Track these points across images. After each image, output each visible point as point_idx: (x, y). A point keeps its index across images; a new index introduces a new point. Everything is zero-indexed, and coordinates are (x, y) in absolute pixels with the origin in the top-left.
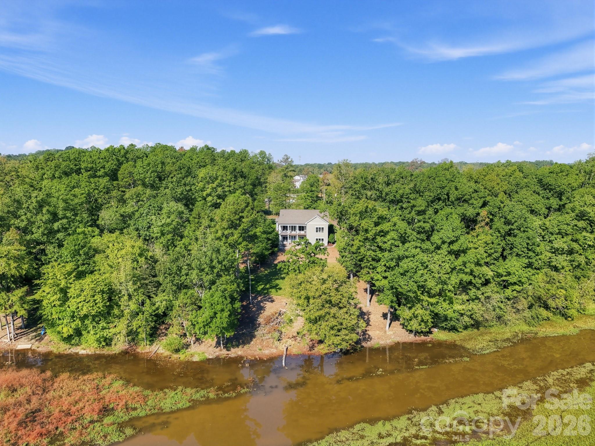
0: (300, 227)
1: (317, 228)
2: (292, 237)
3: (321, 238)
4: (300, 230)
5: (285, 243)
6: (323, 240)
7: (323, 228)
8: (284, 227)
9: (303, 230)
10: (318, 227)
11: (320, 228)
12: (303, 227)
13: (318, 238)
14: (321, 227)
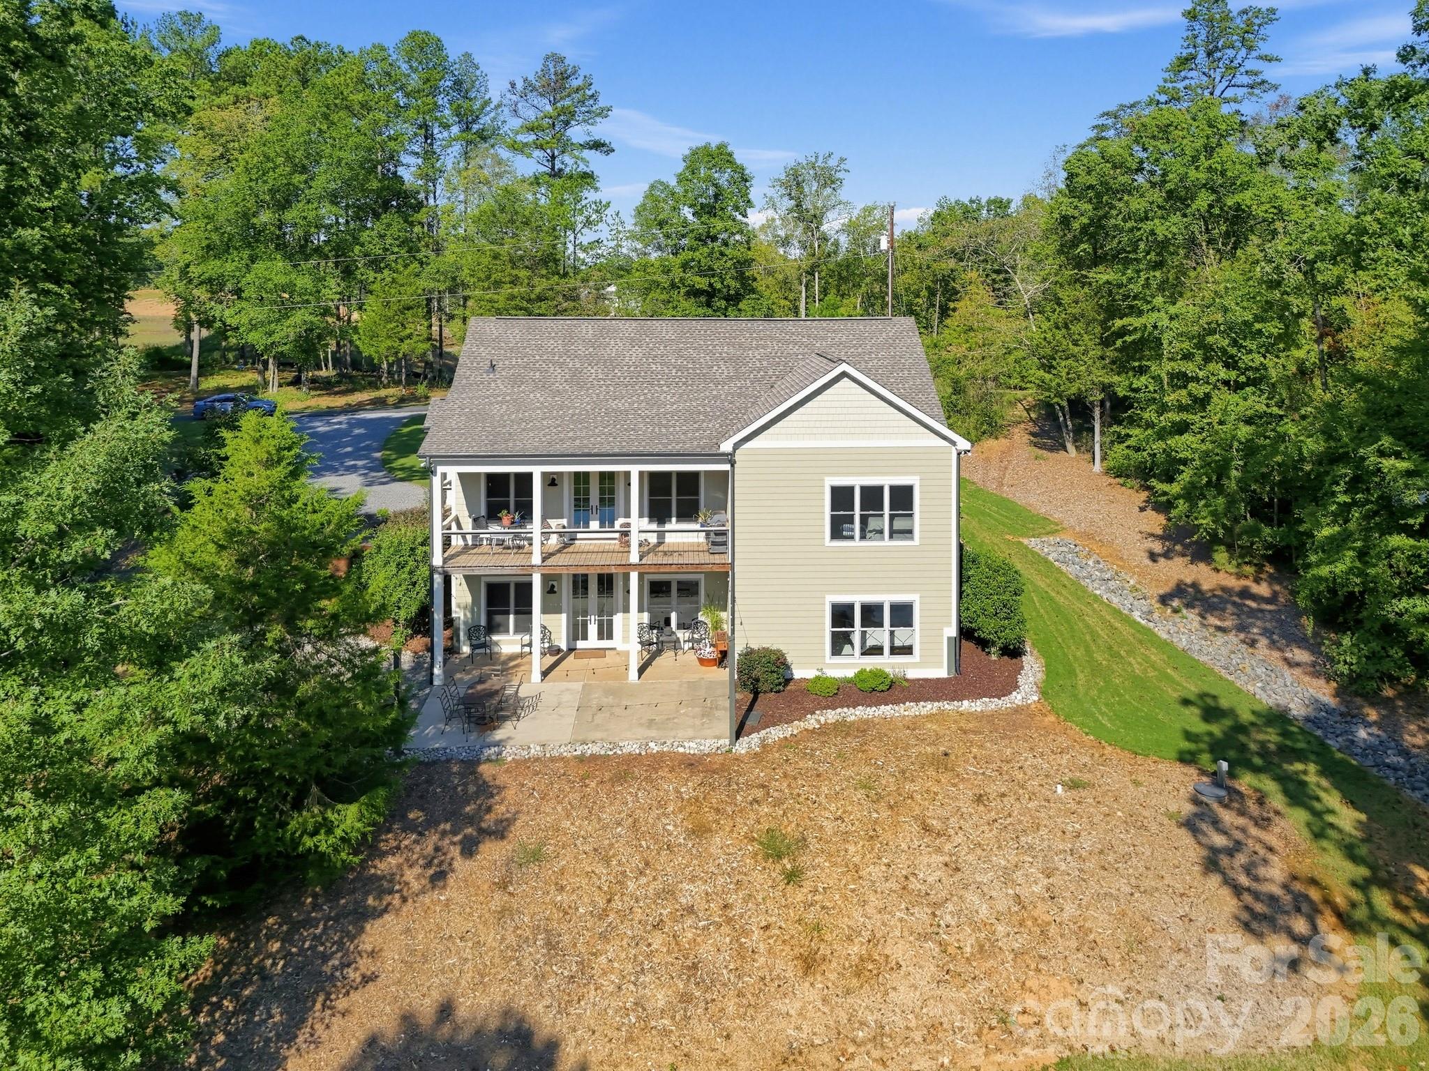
0: (657, 485)
1: (841, 497)
2: (580, 584)
3: (886, 599)
4: (658, 512)
5: (507, 643)
6: (903, 615)
7: (903, 497)
8: (496, 484)
9: (688, 512)
10: (857, 481)
11: (872, 496)
12: (689, 482)
13: (858, 599)
14: (886, 481)
